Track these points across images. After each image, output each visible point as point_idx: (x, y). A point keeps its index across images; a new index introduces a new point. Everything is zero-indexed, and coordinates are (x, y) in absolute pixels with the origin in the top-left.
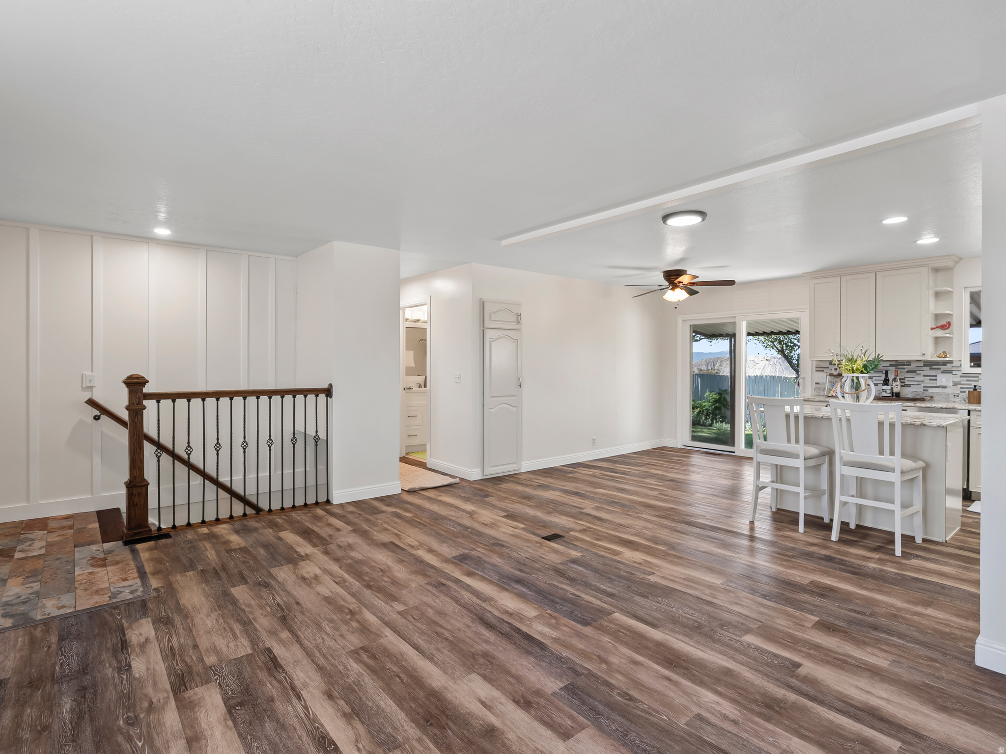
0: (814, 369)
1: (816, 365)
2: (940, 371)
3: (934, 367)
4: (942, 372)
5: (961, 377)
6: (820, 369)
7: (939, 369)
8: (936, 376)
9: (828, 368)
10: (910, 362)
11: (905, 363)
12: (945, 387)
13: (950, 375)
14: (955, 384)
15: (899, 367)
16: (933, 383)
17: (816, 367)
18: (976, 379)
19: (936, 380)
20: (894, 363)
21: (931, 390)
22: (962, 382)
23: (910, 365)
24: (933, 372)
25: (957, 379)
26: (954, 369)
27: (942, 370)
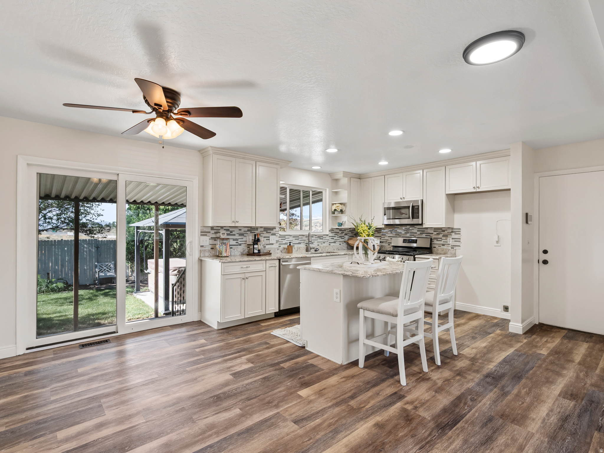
0: (200, 234)
1: (201, 230)
2: (270, 234)
3: (268, 231)
4: (272, 235)
5: (279, 237)
6: (203, 233)
7: (270, 232)
8: (269, 237)
9: (210, 232)
10: (258, 228)
11: (255, 228)
12: (272, 244)
13: (275, 236)
14: (277, 242)
15: (253, 231)
16: (267, 242)
17: (201, 232)
18: (284, 238)
19: (269, 240)
20: (249, 229)
21: (267, 247)
22: (279, 241)
23: (258, 230)
24: (267, 235)
25: (278, 239)
26: (276, 232)
27: (271, 233)
